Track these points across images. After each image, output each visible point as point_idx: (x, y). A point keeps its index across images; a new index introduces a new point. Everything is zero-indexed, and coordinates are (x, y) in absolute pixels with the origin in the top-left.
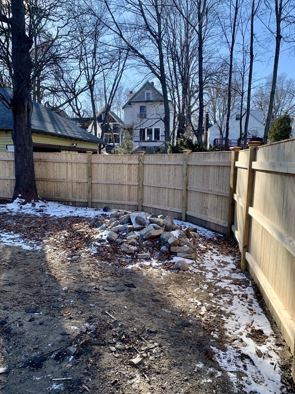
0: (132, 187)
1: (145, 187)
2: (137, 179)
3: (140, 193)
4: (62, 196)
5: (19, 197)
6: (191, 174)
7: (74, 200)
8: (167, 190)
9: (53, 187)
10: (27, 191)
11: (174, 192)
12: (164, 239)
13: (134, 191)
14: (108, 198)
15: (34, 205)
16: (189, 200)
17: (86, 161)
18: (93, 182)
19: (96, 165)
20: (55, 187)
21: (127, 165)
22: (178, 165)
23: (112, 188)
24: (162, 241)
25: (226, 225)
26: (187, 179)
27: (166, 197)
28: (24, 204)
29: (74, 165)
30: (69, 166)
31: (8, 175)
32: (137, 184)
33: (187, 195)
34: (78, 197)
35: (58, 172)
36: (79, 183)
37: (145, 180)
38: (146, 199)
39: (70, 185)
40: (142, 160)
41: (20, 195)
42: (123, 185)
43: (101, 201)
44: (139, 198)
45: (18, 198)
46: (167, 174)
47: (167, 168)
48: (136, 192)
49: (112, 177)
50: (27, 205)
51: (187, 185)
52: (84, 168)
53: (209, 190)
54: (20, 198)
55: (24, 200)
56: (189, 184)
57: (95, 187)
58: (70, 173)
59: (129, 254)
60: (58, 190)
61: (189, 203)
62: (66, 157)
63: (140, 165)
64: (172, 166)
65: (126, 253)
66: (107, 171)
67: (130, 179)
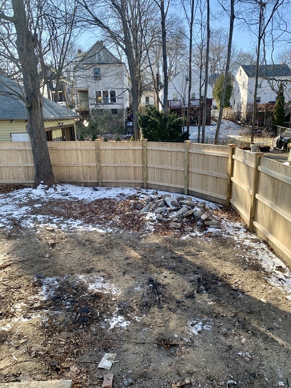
0: (137, 169)
1: (148, 168)
2: (141, 162)
3: (144, 174)
4: (74, 179)
5: (41, 183)
6: (191, 159)
7: (86, 181)
8: (170, 171)
9: (66, 171)
10: (48, 178)
11: (176, 173)
12: (197, 217)
13: (139, 172)
14: (117, 178)
15: (56, 189)
16: (190, 179)
17: (94, 148)
18: (102, 165)
19: (103, 151)
20: (67, 172)
21: (132, 151)
22: (180, 152)
23: (120, 170)
24: (196, 218)
25: (225, 198)
26: (188, 163)
27: (169, 177)
28: (47, 189)
29: (84, 152)
30: (79, 152)
31: (21, 163)
32: (142, 165)
33: (188, 175)
34: (89, 178)
35: (69, 158)
36: (89, 167)
37: (148, 162)
38: (150, 178)
39: (81, 169)
40: (145, 146)
41: (42, 182)
42: (129, 167)
43: (110, 181)
44: (144, 177)
45: (40, 185)
46: (169, 158)
47: (169, 154)
48: (141, 172)
49: (119, 160)
50: (49, 190)
51: (188, 168)
52: (93, 154)
53: (209, 173)
54: (43, 184)
55: (47, 186)
56: (190, 167)
57: (103, 170)
58: (80, 158)
59: (178, 229)
60: (70, 173)
61: (190, 181)
62: (76, 145)
63: (144, 150)
64: (174, 153)
65: (175, 229)
66: (114, 156)
67: (135, 162)
